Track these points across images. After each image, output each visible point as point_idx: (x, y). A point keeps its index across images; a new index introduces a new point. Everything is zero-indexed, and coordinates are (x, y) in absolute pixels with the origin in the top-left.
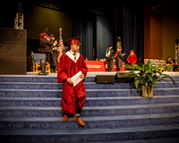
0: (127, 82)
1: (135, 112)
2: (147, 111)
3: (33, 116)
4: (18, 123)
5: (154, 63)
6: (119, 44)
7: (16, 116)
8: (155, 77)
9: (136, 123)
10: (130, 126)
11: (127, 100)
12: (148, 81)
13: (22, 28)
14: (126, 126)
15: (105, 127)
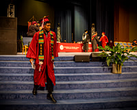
0: (100, 61)
1: (107, 85)
2: (117, 85)
3: (22, 89)
4: (11, 95)
5: (122, 45)
6: (93, 29)
7: (9, 89)
8: (123, 57)
9: (108, 95)
10: (103, 97)
11: (100, 76)
12: (118, 60)
13: (13, 16)
14: (99, 98)
15: (82, 98)
